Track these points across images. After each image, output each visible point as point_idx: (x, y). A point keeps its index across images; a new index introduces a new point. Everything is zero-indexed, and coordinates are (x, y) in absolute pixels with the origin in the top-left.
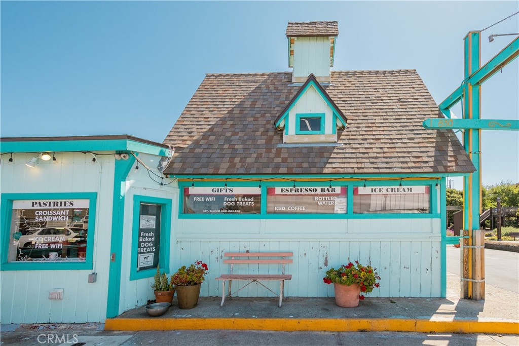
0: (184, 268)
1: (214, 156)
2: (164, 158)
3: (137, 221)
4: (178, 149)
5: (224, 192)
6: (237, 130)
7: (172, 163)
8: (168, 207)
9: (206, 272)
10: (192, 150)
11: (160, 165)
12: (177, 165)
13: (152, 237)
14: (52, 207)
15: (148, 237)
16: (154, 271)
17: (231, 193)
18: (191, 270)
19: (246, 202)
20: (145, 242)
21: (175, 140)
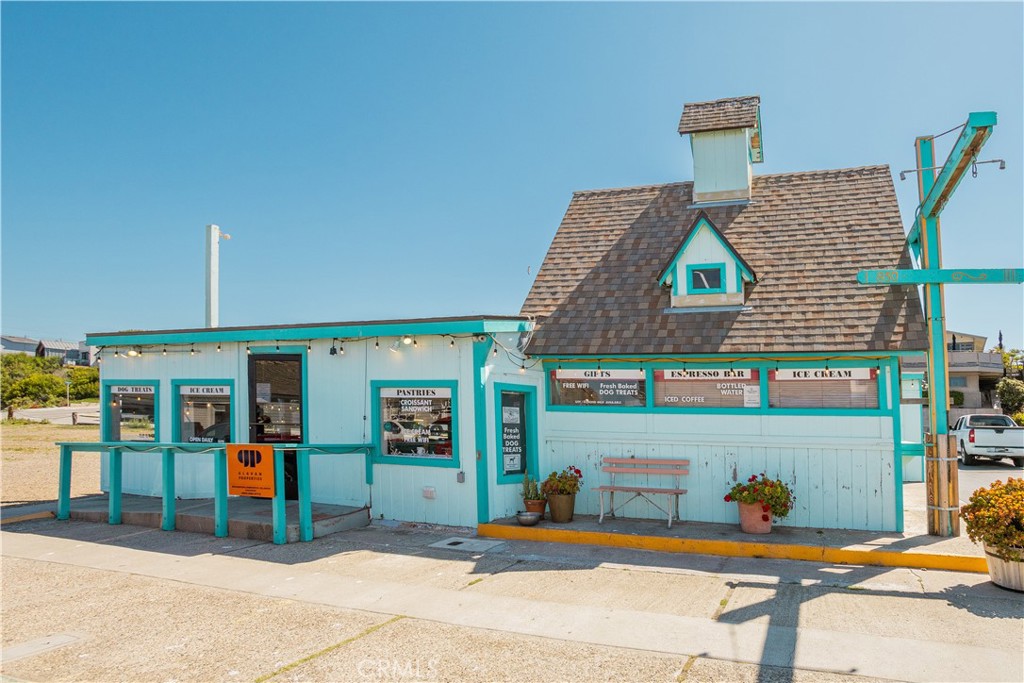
0: (555, 474)
1: (583, 328)
2: (523, 333)
3: (499, 415)
4: (540, 319)
5: (599, 377)
6: (614, 288)
7: (533, 340)
8: (533, 395)
9: (580, 480)
10: (556, 319)
11: (520, 343)
12: (540, 342)
13: (516, 434)
14: (415, 396)
15: (513, 434)
16: (522, 477)
17: (608, 378)
18: (564, 477)
19: (627, 390)
20: (510, 440)
21: (535, 306)
